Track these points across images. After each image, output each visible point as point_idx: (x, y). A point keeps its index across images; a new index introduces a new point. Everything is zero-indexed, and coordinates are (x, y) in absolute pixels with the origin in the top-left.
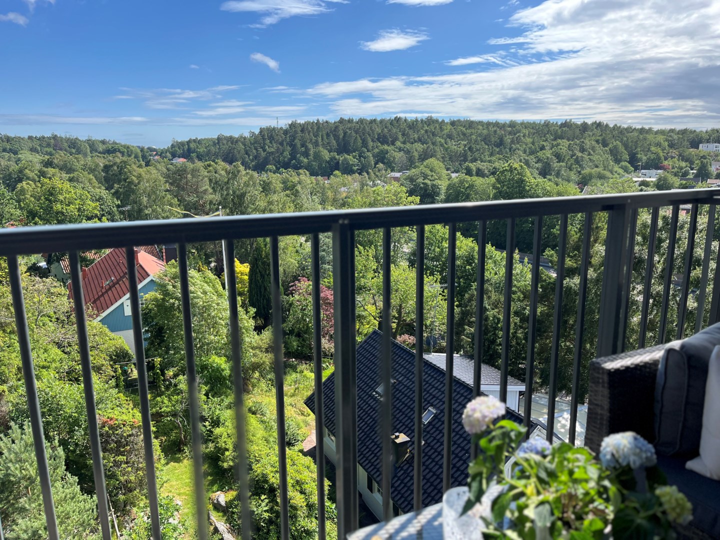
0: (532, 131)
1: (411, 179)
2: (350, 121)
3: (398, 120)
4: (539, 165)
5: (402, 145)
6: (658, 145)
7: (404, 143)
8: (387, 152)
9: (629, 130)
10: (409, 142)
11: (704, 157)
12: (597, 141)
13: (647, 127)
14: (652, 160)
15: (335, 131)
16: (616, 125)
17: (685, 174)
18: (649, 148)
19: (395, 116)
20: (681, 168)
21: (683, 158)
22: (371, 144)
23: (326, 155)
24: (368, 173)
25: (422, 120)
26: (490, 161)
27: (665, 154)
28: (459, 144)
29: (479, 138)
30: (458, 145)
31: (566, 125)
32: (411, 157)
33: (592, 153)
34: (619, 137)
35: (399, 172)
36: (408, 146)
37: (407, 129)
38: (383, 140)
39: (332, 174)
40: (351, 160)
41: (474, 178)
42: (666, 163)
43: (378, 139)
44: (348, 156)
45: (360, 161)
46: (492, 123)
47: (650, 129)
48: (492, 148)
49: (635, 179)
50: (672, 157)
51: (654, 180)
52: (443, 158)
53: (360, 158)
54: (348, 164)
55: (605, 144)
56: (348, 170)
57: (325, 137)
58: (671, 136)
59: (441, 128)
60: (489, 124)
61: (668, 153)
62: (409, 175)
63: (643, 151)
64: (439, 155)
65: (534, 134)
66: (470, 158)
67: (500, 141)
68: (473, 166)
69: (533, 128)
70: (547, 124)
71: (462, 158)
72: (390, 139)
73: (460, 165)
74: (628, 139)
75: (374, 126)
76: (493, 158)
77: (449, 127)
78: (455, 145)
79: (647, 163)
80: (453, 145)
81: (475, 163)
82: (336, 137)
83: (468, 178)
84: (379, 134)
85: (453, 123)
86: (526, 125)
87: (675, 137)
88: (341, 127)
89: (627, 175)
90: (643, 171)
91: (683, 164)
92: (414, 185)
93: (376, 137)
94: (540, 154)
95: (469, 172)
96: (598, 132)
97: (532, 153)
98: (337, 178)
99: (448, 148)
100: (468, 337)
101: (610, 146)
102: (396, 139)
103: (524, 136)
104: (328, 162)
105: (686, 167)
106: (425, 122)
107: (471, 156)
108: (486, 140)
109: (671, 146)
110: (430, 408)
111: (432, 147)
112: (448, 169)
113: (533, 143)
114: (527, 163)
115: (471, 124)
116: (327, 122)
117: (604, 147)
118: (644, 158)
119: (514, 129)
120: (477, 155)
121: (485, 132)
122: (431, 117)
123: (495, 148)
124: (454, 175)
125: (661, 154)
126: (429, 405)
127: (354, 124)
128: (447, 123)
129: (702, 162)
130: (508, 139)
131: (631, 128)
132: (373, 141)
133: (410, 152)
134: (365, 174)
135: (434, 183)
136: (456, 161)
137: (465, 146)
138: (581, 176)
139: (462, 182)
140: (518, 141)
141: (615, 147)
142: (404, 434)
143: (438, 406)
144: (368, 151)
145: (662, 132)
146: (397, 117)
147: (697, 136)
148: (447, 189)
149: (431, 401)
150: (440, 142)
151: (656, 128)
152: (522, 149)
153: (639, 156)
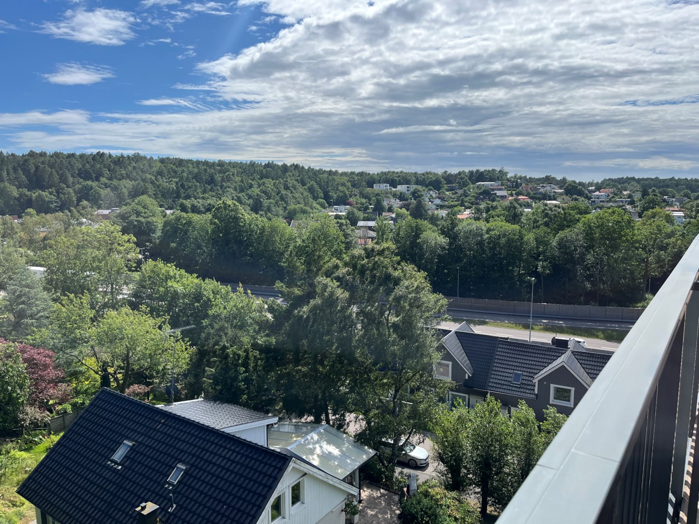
0: (240, 170)
1: (123, 217)
2: (43, 154)
3: (101, 155)
4: (251, 201)
5: (107, 181)
6: (343, 185)
7: (110, 179)
8: (91, 188)
9: (321, 172)
10: (116, 178)
11: (378, 195)
12: (297, 180)
13: (334, 170)
14: (341, 197)
15: (23, 164)
16: (310, 167)
17: (366, 208)
18: (337, 188)
19: (98, 151)
20: (363, 204)
21: (363, 195)
22: (71, 180)
23: (15, 192)
24: (70, 211)
25: (128, 157)
26: (203, 198)
27: (350, 193)
28: (171, 181)
29: (190, 176)
30: (169, 182)
31: (269, 165)
32: (120, 193)
33: (294, 191)
34: (313, 177)
35: (107, 209)
36: (115, 182)
37: (112, 165)
38: (85, 175)
39: (23, 212)
40: (46, 196)
41: (190, 215)
42: (351, 200)
43: (79, 175)
44: (43, 193)
45: (58, 197)
46: (202, 162)
47: (336, 171)
48: (204, 186)
49: (331, 214)
50: (355, 195)
51: (344, 214)
52: (155, 194)
53: (58, 194)
54: (43, 200)
55: (303, 184)
56: (44, 208)
57: (11, 171)
58: (352, 178)
59: (150, 165)
60: (198, 163)
61: (352, 191)
62: (120, 213)
63: (333, 190)
64: (151, 192)
65: (242, 173)
66: (183, 195)
67: (211, 179)
68: (188, 203)
69: (240, 168)
70: (252, 164)
71: (175, 195)
72: (94, 175)
73: (174, 201)
74: (320, 180)
75: (73, 160)
76: (206, 195)
77: (159, 164)
78: (166, 182)
79: (337, 200)
80: (163, 182)
81: (189, 200)
82: (26, 172)
83: (184, 214)
84: (80, 170)
85: (162, 161)
86: (234, 165)
87: (356, 178)
88: (32, 161)
89: (323, 210)
90: (335, 206)
91: (364, 201)
92: (127, 223)
93: (77, 172)
94: (249, 192)
95: (184, 209)
96: (297, 173)
97: (242, 191)
98: (32, 217)
99: (160, 185)
100: (210, 379)
101: (308, 185)
102: (101, 175)
103: (233, 175)
104: (18, 199)
105: (366, 203)
106: (133, 159)
107: (184, 193)
108: (197, 177)
109: (354, 186)
110: (178, 465)
111: (142, 183)
112: (161, 206)
113: (242, 181)
114: (239, 200)
115: (180, 162)
116: (13, 155)
117: (303, 186)
118: (335, 196)
119: (223, 168)
120: (190, 192)
121: (196, 170)
122: (138, 154)
123: (206, 185)
124: (168, 212)
125: (347, 193)
126: (177, 461)
127: (48, 158)
128: (156, 160)
129: (377, 199)
130: (218, 178)
131: (322, 170)
132: (72, 176)
133: (118, 188)
134: (67, 211)
135: (149, 220)
136: (169, 198)
137: (177, 183)
138: (287, 211)
139: (178, 219)
140: (229, 179)
141: (312, 186)
142: (151, 502)
143: (187, 460)
144: (68, 187)
145: (344, 174)
146: (99, 152)
147: (371, 177)
148: (164, 226)
149: (179, 457)
150: (151, 178)
151: (340, 171)
152: (233, 187)
153: (331, 194)
